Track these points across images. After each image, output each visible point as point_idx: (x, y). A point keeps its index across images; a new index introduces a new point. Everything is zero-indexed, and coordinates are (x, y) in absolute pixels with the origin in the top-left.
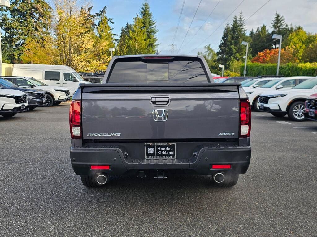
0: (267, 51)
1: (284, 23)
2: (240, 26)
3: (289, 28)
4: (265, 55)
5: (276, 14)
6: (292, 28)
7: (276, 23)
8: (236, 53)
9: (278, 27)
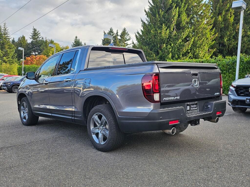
0: (33, 56)
1: (40, 36)
2: (5, 34)
3: (44, 40)
4: (32, 59)
5: (33, 29)
6: (46, 41)
7: (34, 35)
8: (4, 56)
9: (36, 39)
